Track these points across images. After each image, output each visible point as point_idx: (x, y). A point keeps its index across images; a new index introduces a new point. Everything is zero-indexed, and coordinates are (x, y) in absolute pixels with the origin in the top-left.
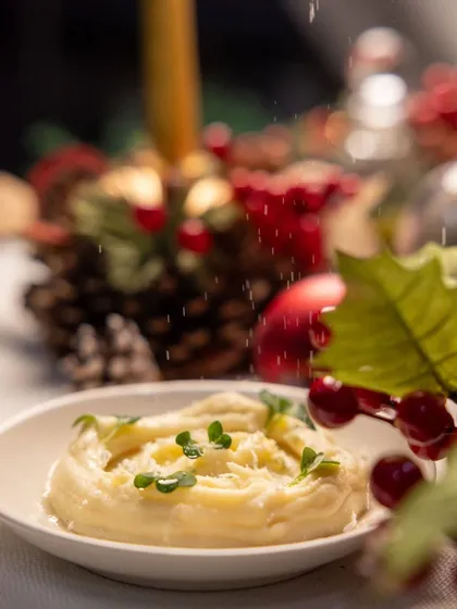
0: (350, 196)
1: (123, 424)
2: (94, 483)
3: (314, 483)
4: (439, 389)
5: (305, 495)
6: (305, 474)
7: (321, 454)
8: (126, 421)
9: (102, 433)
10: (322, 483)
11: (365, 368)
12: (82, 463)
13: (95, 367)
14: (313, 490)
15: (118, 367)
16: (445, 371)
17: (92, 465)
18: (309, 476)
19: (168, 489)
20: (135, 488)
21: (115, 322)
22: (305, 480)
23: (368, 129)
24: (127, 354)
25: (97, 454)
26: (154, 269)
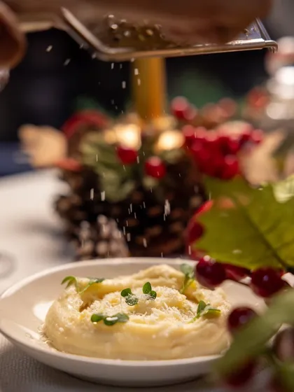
0: (258, 142)
1: (93, 283)
2: (69, 319)
3: (203, 323)
4: (280, 266)
5: (196, 330)
6: (198, 317)
7: (209, 305)
8: (95, 281)
9: (80, 288)
10: (207, 323)
11: (236, 251)
12: (64, 306)
13: (87, 247)
14: (202, 327)
15: (102, 248)
16: (283, 254)
17: (70, 307)
18: (200, 318)
19: (112, 323)
20: (91, 322)
21: (102, 220)
22: (197, 320)
23: (280, 101)
24: (108, 240)
25: (75, 301)
26: (129, 187)
